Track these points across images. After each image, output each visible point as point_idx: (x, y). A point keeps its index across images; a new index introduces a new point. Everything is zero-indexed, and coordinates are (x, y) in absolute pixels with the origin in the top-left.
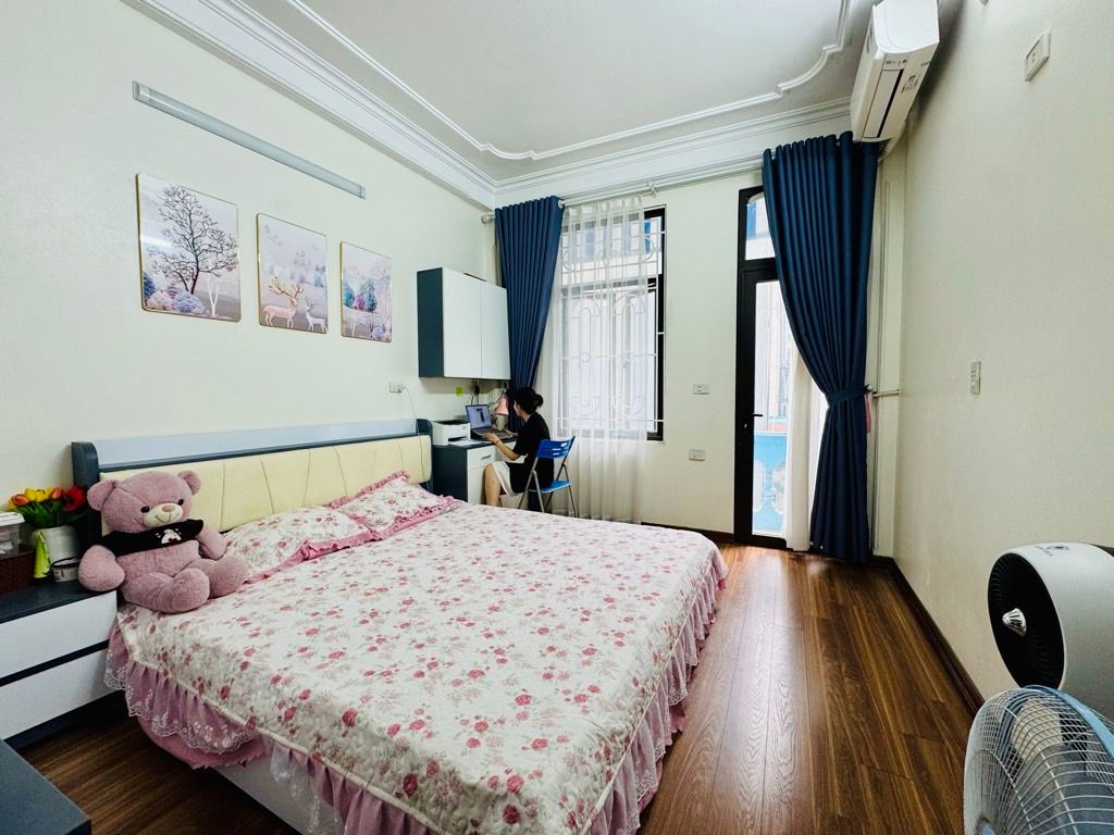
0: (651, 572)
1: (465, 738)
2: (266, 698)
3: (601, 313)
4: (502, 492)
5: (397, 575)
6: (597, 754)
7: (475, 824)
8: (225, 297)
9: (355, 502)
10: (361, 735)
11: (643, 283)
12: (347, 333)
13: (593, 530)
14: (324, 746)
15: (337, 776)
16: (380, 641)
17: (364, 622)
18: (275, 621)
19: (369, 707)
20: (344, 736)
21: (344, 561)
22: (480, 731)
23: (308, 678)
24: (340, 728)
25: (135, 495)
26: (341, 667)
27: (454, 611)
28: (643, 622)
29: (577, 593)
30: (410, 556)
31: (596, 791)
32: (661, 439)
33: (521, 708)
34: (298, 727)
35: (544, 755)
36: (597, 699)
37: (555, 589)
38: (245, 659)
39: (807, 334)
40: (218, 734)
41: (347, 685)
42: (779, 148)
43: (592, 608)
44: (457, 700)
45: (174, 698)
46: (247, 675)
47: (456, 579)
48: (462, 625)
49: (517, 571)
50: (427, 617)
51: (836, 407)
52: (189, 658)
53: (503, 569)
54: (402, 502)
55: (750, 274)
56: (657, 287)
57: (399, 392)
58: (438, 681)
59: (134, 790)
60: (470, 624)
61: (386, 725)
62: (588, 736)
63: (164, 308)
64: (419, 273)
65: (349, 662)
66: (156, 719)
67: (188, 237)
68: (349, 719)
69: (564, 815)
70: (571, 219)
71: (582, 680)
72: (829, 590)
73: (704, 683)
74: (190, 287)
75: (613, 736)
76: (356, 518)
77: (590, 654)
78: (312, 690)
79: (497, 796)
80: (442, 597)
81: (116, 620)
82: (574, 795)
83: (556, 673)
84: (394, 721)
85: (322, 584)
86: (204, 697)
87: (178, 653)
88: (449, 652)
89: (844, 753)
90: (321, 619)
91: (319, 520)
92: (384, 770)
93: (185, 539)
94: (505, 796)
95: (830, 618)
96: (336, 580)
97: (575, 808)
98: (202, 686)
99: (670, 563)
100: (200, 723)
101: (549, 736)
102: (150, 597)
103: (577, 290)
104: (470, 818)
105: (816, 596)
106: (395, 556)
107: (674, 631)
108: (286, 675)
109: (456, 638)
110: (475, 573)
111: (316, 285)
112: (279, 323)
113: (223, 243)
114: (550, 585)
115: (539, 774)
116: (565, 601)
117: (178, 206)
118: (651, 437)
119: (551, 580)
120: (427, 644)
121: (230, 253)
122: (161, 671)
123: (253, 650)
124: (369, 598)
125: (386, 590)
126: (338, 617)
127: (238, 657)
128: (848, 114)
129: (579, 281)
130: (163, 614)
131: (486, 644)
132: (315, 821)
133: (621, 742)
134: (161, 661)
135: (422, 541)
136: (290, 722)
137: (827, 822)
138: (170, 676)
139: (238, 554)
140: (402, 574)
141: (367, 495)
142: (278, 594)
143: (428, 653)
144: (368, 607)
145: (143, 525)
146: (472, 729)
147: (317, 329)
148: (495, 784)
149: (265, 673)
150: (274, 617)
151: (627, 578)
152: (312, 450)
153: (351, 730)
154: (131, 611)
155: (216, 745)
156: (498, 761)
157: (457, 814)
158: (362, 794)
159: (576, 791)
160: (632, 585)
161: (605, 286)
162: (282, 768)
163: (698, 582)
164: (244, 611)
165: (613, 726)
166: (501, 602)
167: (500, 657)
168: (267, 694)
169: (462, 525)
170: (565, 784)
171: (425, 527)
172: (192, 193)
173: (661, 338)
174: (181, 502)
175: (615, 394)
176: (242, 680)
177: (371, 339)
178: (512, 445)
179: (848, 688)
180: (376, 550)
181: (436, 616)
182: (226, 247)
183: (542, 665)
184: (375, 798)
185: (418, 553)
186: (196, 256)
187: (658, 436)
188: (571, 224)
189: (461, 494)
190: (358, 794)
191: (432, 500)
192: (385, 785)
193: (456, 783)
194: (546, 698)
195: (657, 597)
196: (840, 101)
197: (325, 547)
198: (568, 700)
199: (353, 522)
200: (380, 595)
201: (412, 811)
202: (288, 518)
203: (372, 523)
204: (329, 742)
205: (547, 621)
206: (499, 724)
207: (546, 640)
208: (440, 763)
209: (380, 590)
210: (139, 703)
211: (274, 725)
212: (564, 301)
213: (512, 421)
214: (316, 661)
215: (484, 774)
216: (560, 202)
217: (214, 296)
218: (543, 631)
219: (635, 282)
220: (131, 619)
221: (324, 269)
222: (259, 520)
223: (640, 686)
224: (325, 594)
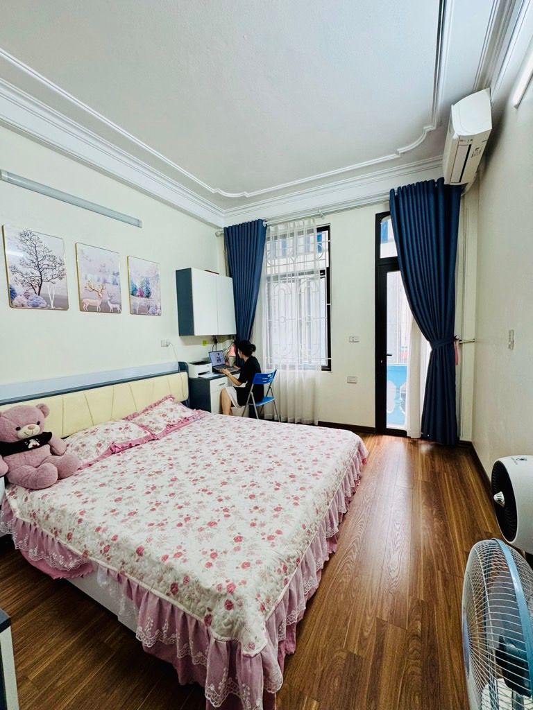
0: (319, 457)
1: (204, 562)
2: (93, 540)
3: (291, 292)
4: (232, 406)
5: (167, 462)
6: (279, 570)
7: (210, 610)
8: (58, 296)
9: (142, 416)
10: (147, 561)
11: (317, 272)
12: (134, 312)
13: (287, 430)
14: (126, 567)
15: (134, 584)
16: (157, 504)
17: (148, 493)
18: (96, 493)
19: (151, 545)
20: (137, 561)
21: (136, 454)
22: (213, 558)
23: (116, 528)
24: (135, 557)
25: (11, 420)
26: (135, 521)
27: (201, 485)
28: (311, 490)
29: (274, 472)
30: (175, 450)
31: (278, 590)
32: (330, 370)
33: (236, 544)
34: (111, 557)
35: (248, 571)
36: (280, 538)
37: (261, 470)
38: (80, 517)
39: (418, 305)
40: (66, 559)
41: (139, 531)
42: (399, 188)
43: (281, 481)
44: (201, 540)
45: (41, 540)
46: (82, 526)
47: (202, 464)
48: (205, 494)
49: (239, 458)
50: (185, 489)
51: (436, 350)
52: (48, 517)
53: (231, 457)
54: (170, 415)
55: (383, 267)
56: (326, 276)
57: (167, 346)
58: (191, 529)
59: (20, 592)
60: (210, 493)
61: (161, 555)
62: (274, 560)
63: (23, 305)
64: (177, 271)
65: (139, 518)
66: (31, 551)
67: (35, 261)
68: (139, 552)
69: (259, 605)
70: (271, 233)
71: (273, 526)
72: (431, 463)
73: (351, 522)
74: (37, 291)
75: (289, 559)
76: (142, 426)
77: (278, 511)
78: (119, 535)
79: (222, 595)
80: (194, 476)
81: (5, 494)
82: (265, 594)
83: (258, 523)
84: (165, 553)
85: (123, 469)
86: (58, 539)
87: (42, 513)
88: (197, 511)
89: (429, 563)
90: (123, 492)
91: (120, 429)
92: (160, 580)
93: (42, 444)
94: (226, 595)
95: (430, 481)
96: (131, 466)
97: (264, 601)
98: (56, 532)
99: (330, 452)
100: (56, 553)
101: (252, 560)
102: (24, 480)
103: (276, 278)
104: (207, 607)
105: (423, 467)
106: (167, 450)
107: (331, 495)
108: (104, 526)
109: (201, 502)
110: (213, 460)
111: (113, 284)
112: (92, 309)
113: (56, 262)
114: (258, 467)
115: (244, 582)
116: (266, 477)
117: (28, 243)
118: (324, 369)
119: (259, 464)
120: (184, 506)
121: (61, 268)
122: (32, 524)
123: (85, 512)
124: (151, 477)
125: (161, 472)
126: (133, 490)
127: (76, 516)
128: (441, 166)
129: (277, 272)
130: (32, 490)
131: (218, 505)
132: (123, 608)
133: (294, 562)
134: (32, 517)
135: (183, 439)
136: (107, 553)
137: (415, 604)
138: (38, 526)
139: (73, 452)
140: (170, 462)
141: (149, 411)
142: (97, 476)
143: (185, 512)
144: (150, 483)
145: (18, 438)
146: (209, 557)
147: (115, 311)
148: (221, 588)
149: (91, 526)
150: (97, 491)
151: (304, 462)
152: (114, 385)
153: (141, 558)
154: (13, 488)
155: (66, 566)
156: (222, 575)
157: (200, 604)
158: (148, 594)
159: (266, 592)
160: (306, 466)
161: (293, 275)
162: (103, 579)
163: (347, 463)
164: (78, 488)
165: (289, 553)
166: (228, 479)
167: (226, 513)
168: (93, 538)
169: (207, 428)
170: (260, 588)
171: (185, 430)
172: (37, 234)
173: (329, 308)
174: (38, 423)
175: (301, 343)
176: (79, 529)
177: (149, 314)
178: (238, 376)
179: (436, 524)
180: (155, 446)
181: (190, 488)
182: (58, 265)
183: (249, 518)
184: (155, 596)
185: (181, 447)
186: (40, 272)
187: (328, 368)
188: (271, 236)
189: (207, 408)
190: (146, 594)
191: (189, 412)
192: (160, 589)
193: (199, 588)
194: (251, 538)
195: (320, 474)
196: (436, 158)
197: (125, 446)
198: (264, 539)
199: (141, 429)
200: (157, 475)
201: (176, 603)
202: (102, 428)
203: (152, 429)
204: (129, 565)
205: (255, 490)
206: (224, 554)
207: (253, 502)
208: (190, 577)
209: (157, 472)
210: (21, 542)
211: (98, 555)
212: (269, 284)
213: (238, 361)
214: (120, 517)
215: (214, 583)
216: (264, 223)
217: (52, 296)
218: (252, 497)
219: (312, 273)
220: (13, 493)
221: (118, 274)
222: (85, 430)
223: (307, 529)
224: (125, 475)
